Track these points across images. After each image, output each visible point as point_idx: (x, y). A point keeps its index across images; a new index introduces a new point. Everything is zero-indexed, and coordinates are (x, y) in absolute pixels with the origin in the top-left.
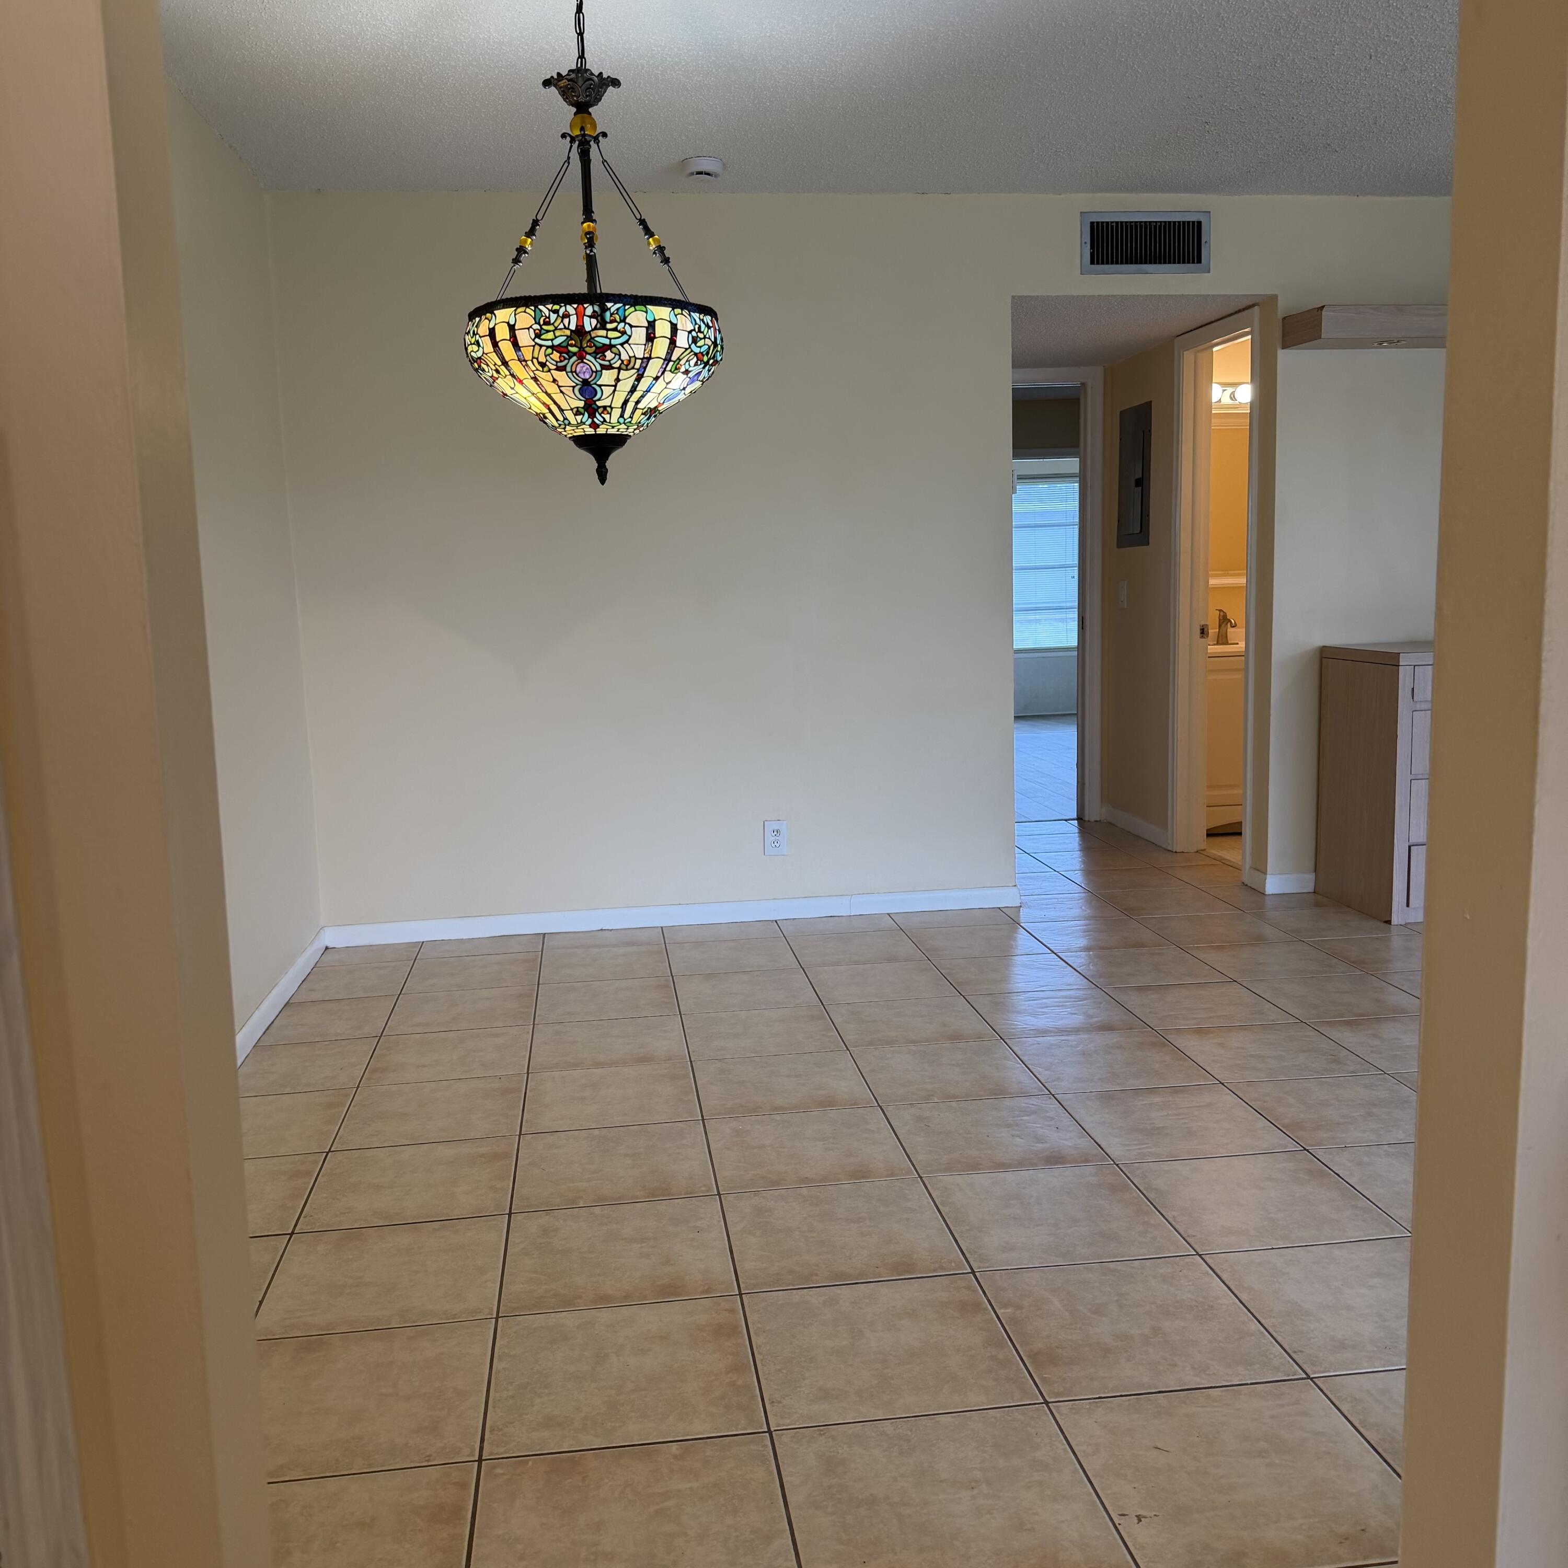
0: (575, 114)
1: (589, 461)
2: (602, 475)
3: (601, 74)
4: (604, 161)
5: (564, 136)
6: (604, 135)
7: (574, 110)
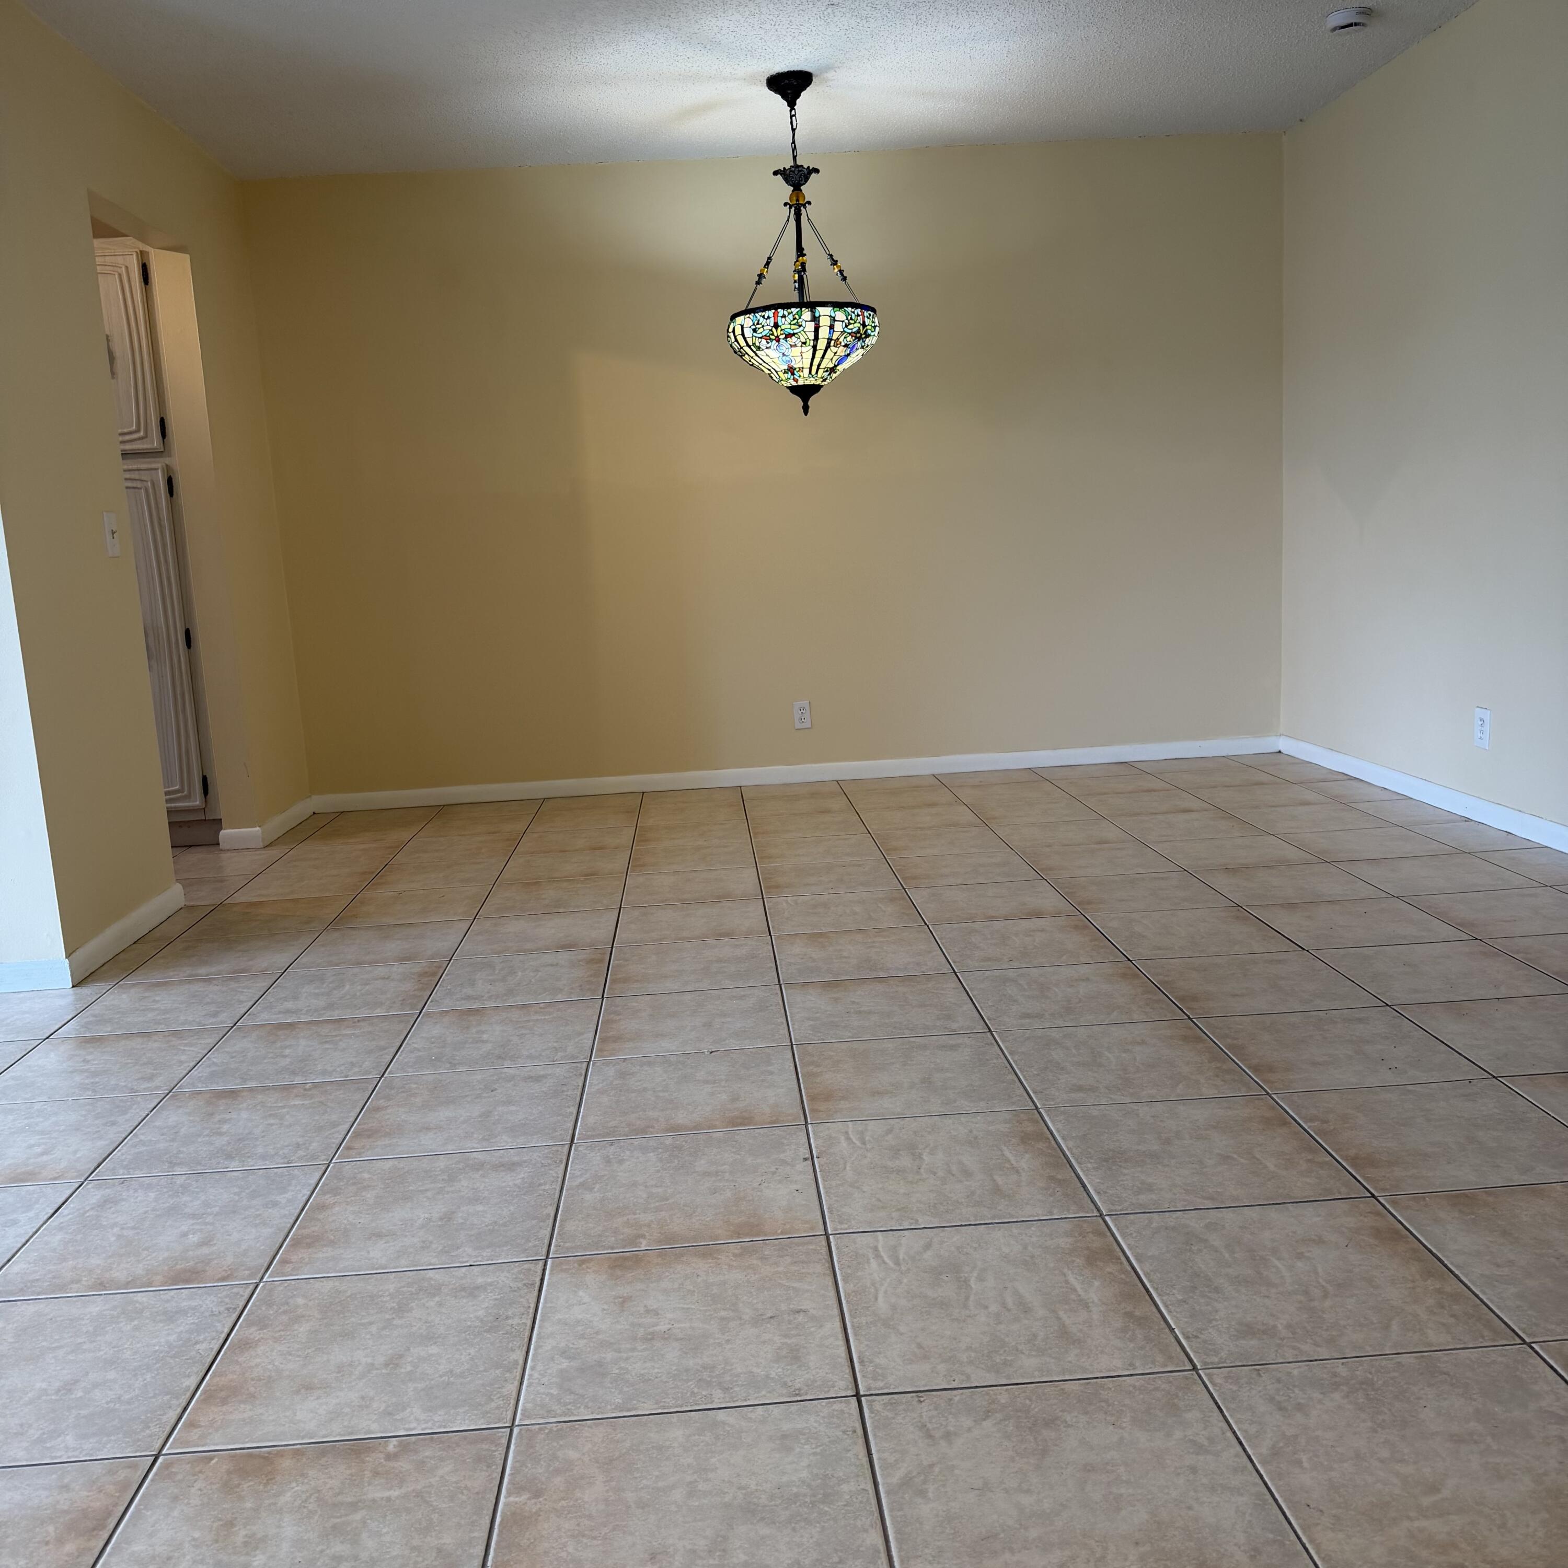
0: (793, 191)
1: (798, 401)
2: (806, 409)
3: (809, 167)
4: (809, 219)
5: (786, 204)
6: (809, 203)
7: (792, 188)
